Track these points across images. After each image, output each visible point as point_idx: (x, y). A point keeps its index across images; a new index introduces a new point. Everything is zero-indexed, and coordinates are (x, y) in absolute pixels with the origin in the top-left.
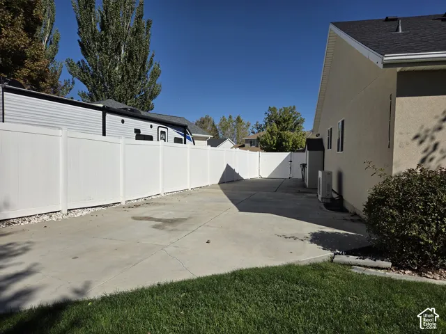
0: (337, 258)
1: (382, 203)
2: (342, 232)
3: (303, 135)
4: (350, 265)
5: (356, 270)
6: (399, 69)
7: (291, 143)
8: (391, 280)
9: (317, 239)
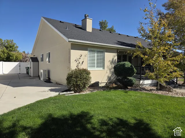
0: (61, 94)
1: (71, 77)
2: (57, 88)
3: (21, 54)
4: (64, 94)
5: (66, 95)
6: (71, 43)
7: (15, 58)
8: (75, 95)
9: (51, 90)
